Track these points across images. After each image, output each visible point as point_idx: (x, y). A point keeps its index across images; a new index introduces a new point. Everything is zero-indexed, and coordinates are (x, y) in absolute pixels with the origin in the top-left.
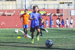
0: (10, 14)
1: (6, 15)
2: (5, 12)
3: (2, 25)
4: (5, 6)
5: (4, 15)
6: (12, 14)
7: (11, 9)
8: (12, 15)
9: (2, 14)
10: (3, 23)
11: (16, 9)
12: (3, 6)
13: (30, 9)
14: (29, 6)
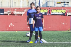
0: (20, 14)
1: (15, 15)
2: (14, 10)
3: (10, 26)
4: (14, 3)
5: (12, 14)
6: (23, 13)
7: (21, 7)
8: (22, 15)
9: (10, 13)
10: (11, 24)
11: (28, 7)
12: (12, 3)
13: (45, 7)
14: (44, 3)
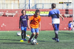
0: (12, 15)
1: (7, 16)
2: (6, 12)
3: (2, 26)
4: (6, 5)
5: (4, 16)
6: (14, 14)
7: (13, 9)
8: (13, 16)
9: (2, 15)
10: (3, 24)
11: (19, 9)
12: (4, 5)
13: (34, 9)
14: (33, 5)
